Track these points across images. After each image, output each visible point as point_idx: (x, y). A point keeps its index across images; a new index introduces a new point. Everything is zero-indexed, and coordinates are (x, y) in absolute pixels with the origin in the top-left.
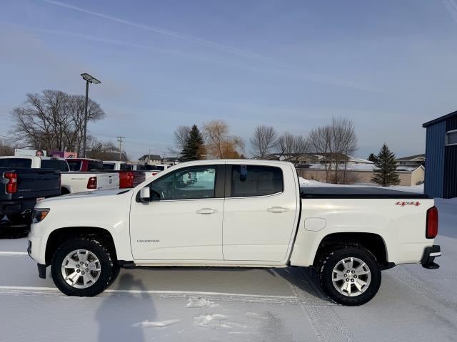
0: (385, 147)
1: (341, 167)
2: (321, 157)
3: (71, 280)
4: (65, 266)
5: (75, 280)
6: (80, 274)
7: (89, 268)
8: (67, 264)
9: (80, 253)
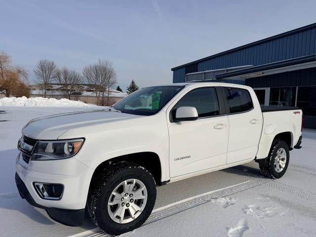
0: (133, 82)
1: (106, 94)
2: (86, 87)
3: (118, 217)
4: (110, 204)
5: (122, 216)
6: (125, 207)
7: (135, 198)
8: (112, 200)
9: (128, 183)
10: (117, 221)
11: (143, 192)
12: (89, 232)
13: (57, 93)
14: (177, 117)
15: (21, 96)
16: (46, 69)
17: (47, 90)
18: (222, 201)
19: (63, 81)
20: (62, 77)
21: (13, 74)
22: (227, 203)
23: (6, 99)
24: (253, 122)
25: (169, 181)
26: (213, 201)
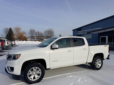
2: (45, 37)
3: (31, 79)
4: (28, 74)
5: (32, 78)
6: (34, 76)
7: (37, 73)
8: (29, 73)
9: (34, 68)
10: (31, 80)
11: (40, 71)
12: (23, 83)
13: (36, 39)
14: (53, 48)
15: (24, 41)
16: (32, 32)
17: (32, 38)
18: (71, 76)
19: (38, 35)
20: (37, 34)
21: (22, 34)
22: (72, 77)
23: (19, 42)
24: (85, 49)
25: (50, 68)
26: (67, 76)
